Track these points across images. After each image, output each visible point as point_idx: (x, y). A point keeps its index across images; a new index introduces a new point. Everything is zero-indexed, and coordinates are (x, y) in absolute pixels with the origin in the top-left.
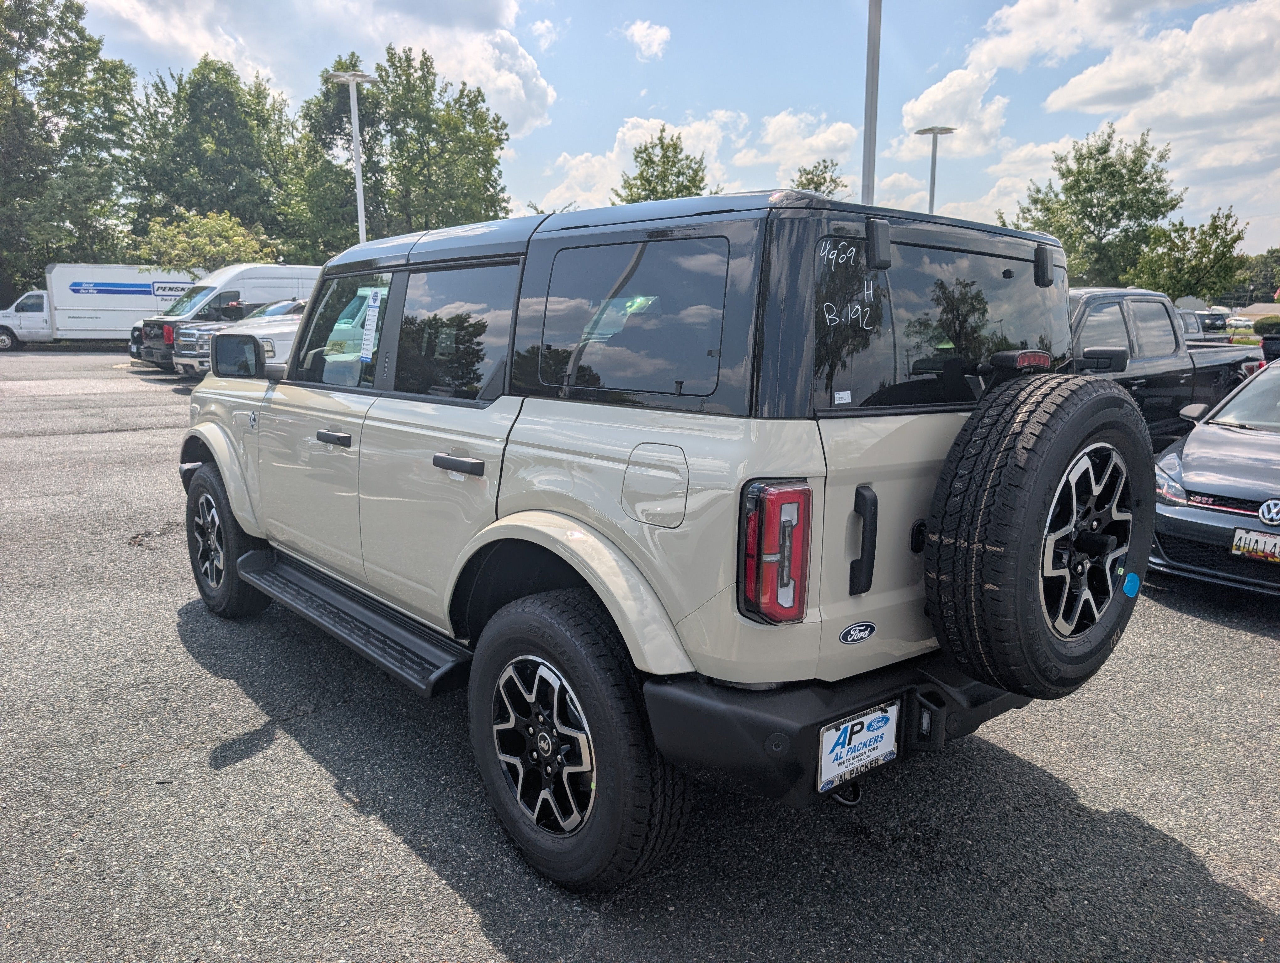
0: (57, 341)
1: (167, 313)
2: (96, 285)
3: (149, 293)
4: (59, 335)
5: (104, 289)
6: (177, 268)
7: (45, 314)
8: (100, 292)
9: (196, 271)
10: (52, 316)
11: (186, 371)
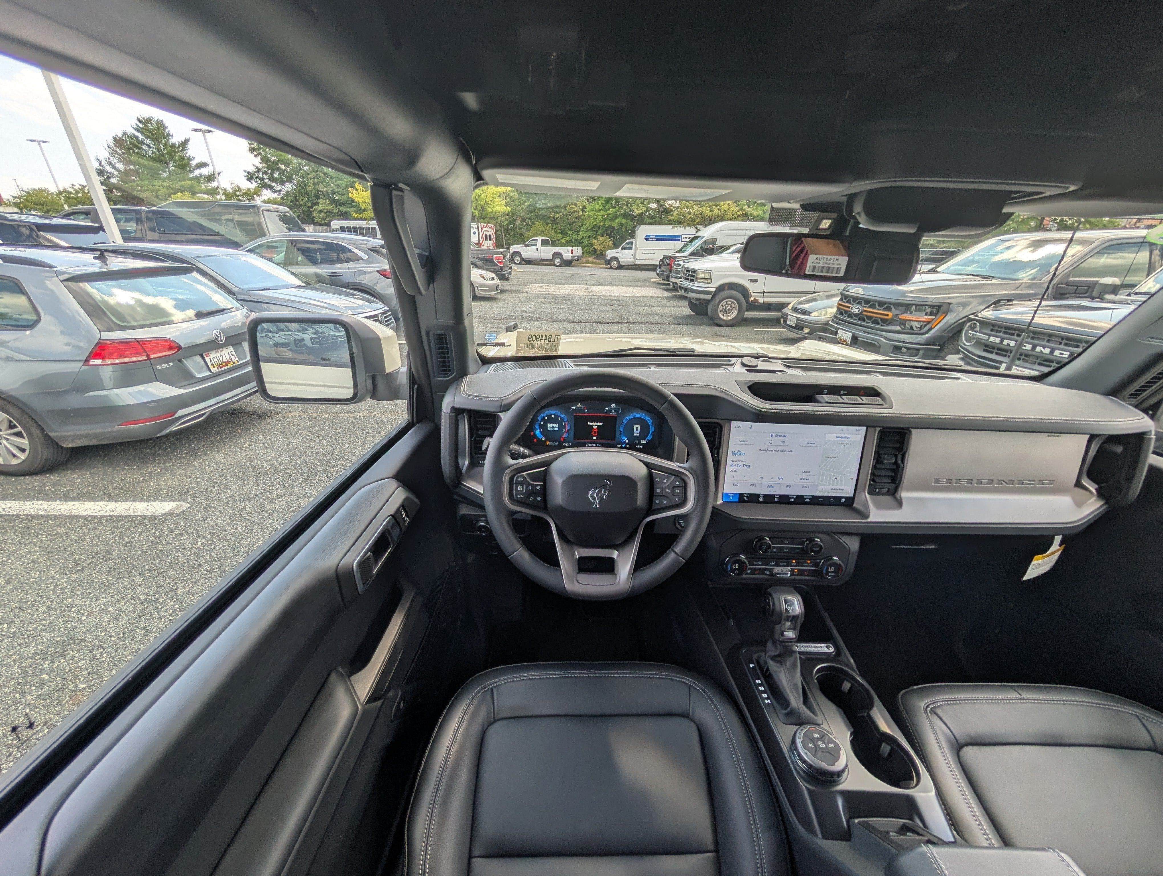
0: (636, 265)
1: (678, 252)
2: (656, 236)
3: (679, 240)
4: (637, 262)
5: (660, 238)
6: (689, 225)
7: (633, 251)
8: (657, 240)
9: (699, 227)
10: (635, 252)
11: (674, 286)
